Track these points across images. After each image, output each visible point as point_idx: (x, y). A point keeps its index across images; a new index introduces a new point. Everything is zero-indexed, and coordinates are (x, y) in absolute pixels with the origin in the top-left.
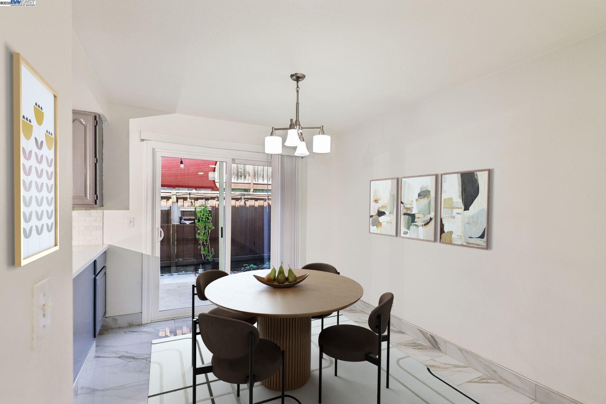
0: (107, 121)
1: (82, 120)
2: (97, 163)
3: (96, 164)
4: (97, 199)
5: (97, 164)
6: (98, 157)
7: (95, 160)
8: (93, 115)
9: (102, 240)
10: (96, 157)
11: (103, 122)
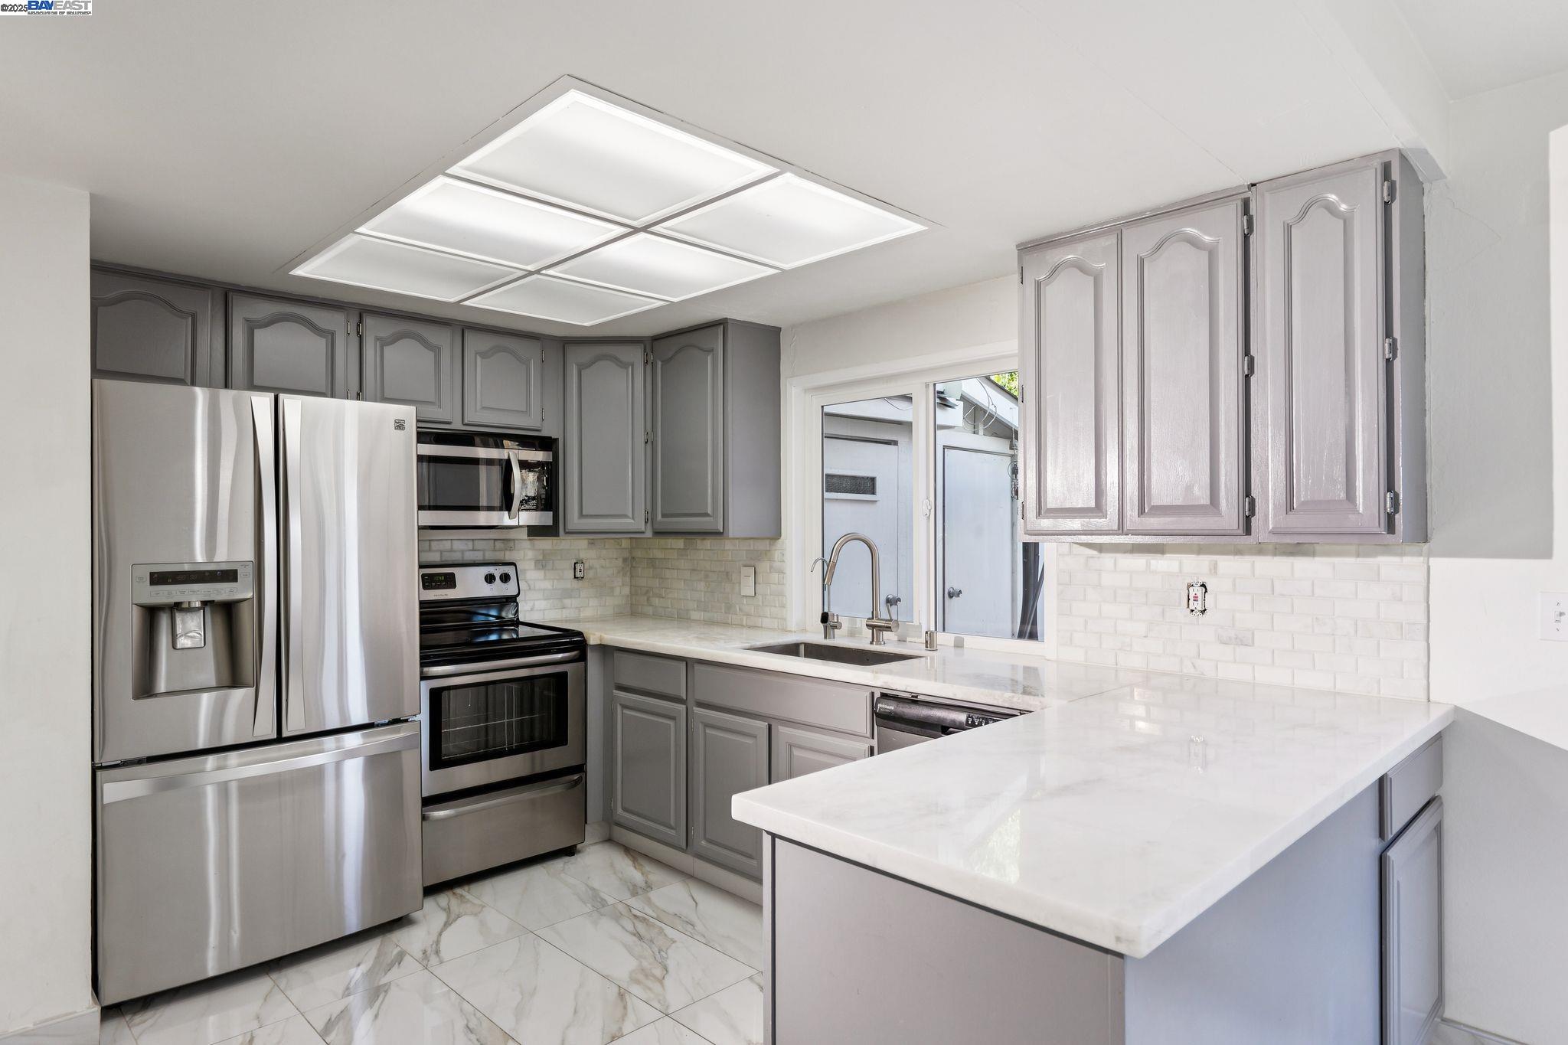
0: (1442, 176)
1: (1333, 197)
2: (1395, 356)
3: (1389, 363)
4: (1396, 510)
5: (1397, 364)
6: (1397, 334)
7: (1387, 345)
8: (1377, 163)
9: (1425, 682)
10: (1388, 332)
11: (1426, 186)
